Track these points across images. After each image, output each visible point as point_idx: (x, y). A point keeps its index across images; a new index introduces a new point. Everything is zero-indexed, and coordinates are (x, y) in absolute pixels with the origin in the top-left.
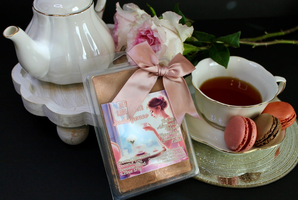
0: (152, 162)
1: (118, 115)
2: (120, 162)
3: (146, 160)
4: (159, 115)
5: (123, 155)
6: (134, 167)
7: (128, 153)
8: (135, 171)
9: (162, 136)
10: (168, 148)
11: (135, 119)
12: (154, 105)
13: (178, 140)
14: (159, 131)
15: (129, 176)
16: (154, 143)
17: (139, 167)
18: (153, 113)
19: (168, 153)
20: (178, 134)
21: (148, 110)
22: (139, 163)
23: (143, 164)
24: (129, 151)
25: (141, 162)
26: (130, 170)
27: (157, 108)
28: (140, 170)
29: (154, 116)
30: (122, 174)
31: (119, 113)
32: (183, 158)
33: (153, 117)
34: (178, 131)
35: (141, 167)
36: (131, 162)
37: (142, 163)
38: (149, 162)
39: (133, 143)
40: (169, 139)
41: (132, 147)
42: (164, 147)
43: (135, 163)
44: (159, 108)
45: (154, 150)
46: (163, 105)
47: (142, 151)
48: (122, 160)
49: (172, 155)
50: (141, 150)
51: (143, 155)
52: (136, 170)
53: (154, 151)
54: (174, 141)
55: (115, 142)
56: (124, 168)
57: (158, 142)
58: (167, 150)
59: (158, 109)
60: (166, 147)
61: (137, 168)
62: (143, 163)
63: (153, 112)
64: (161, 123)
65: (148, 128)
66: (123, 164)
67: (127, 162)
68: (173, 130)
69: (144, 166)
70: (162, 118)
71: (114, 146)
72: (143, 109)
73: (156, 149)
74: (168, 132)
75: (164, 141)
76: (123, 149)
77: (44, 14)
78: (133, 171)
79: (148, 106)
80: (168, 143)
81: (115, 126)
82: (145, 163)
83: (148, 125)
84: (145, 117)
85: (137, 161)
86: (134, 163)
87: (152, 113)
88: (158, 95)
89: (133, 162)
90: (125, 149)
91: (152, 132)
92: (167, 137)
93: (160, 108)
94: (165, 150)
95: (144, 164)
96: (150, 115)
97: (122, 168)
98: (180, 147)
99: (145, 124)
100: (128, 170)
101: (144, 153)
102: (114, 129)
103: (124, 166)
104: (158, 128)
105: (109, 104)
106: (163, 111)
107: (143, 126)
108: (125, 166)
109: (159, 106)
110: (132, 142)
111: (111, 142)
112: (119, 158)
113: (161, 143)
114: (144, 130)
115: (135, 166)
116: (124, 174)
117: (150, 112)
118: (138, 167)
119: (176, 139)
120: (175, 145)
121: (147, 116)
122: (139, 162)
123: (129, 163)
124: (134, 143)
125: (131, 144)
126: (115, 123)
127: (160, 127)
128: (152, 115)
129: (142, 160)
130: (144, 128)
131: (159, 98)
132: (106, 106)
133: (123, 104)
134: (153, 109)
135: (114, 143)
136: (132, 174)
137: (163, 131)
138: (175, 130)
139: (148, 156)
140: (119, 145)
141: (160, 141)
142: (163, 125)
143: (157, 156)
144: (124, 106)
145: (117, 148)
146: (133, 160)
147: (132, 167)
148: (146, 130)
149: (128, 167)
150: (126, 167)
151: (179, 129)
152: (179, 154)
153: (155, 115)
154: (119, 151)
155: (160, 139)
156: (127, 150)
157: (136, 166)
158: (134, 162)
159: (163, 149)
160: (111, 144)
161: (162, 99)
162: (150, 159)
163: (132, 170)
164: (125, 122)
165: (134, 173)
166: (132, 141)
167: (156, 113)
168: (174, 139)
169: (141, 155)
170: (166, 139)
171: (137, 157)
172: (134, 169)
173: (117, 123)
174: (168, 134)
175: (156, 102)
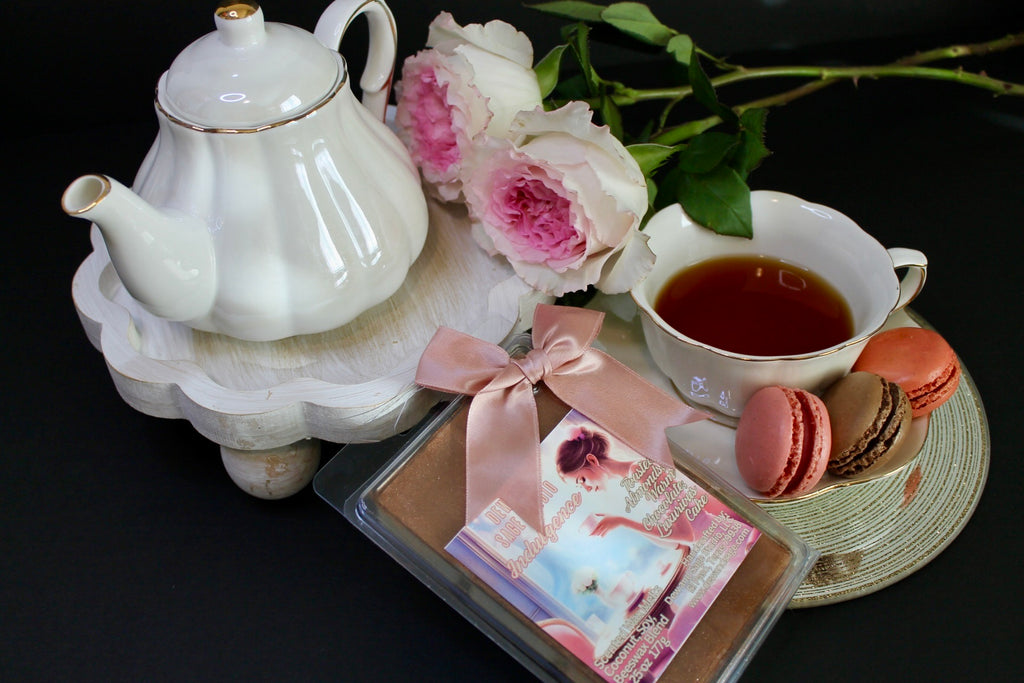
0: (680, 602)
1: (506, 545)
2: (600, 661)
3: (661, 609)
4: (605, 475)
5: (595, 637)
6: (645, 647)
7: (601, 623)
8: (656, 656)
9: (653, 523)
10: (691, 540)
11: (556, 526)
12: (574, 462)
13: (699, 504)
14: (636, 515)
15: (652, 679)
16: (647, 553)
17: (659, 638)
18: (588, 482)
19: (700, 553)
20: (686, 491)
21: (570, 485)
22: (649, 628)
23: (662, 623)
24: (603, 615)
25: (651, 621)
26: (641, 661)
27: (587, 464)
28: (668, 644)
31: (504, 538)
32: (746, 538)
33: (593, 491)
34: (682, 484)
35: (663, 634)
36: (628, 641)
37: (656, 623)
38: (672, 608)
39: (595, 588)
40: (675, 519)
41: (601, 598)
42: (679, 547)
43: (640, 635)
44: (593, 461)
45: (661, 571)
46: (595, 448)
47: (634, 595)
48: (601, 649)
49: (714, 551)
50: (628, 592)
51: (643, 601)
52: (656, 652)
53: (664, 573)
54: (691, 515)
55: (550, 617)
56: (622, 667)
57: (655, 544)
58: (692, 547)
59: (591, 463)
60: (684, 543)
61: (655, 645)
62: (659, 620)
63: (584, 480)
64: (624, 492)
65: (605, 525)
66: (611, 660)
67: (619, 646)
68: (666, 490)
69: (668, 626)
70: (618, 478)
71: (553, 629)
72: (555, 490)
73: (666, 564)
74: (659, 503)
75: (666, 530)
76: (583, 621)
77: (190, 127)
78: (651, 658)
79: (562, 474)
80: (681, 530)
81: (517, 576)
82: (663, 617)
83: (599, 519)
84: (575, 503)
85: (641, 626)
86: (636, 638)
87: (583, 484)
88: (563, 432)
89: (633, 637)
90: (587, 616)
91: (621, 528)
92: (665, 516)
93: (595, 458)
94: (688, 550)
95: (664, 620)
96: (583, 491)
97: (618, 672)
98: (716, 518)
99: (590, 520)
100: (638, 666)
101: (642, 596)
102: (521, 587)
103: (617, 662)
104: (628, 510)
105: (463, 534)
106: (606, 461)
107: (587, 530)
108: (619, 660)
109: (590, 456)
110: (593, 587)
111: (539, 623)
112: (590, 651)
113: (665, 540)
114: (598, 538)
115: (647, 644)
117: (579, 485)
118: (656, 639)
119: (692, 504)
120: (702, 521)
121: (578, 498)
122: (646, 625)
123: (625, 644)
124: (600, 587)
125: (591, 595)
126: (514, 570)
127: (632, 501)
128: (589, 488)
129: (652, 615)
130: (593, 534)
131: (576, 438)
132: (459, 542)
133: (497, 508)
134: (581, 472)
135: (549, 621)
136: (653, 668)
137: (646, 508)
138: (670, 486)
139: (657, 595)
140: (565, 616)
141: (657, 538)
142: (634, 495)
143: (678, 582)
144: (503, 512)
145: (565, 627)
146: (629, 632)
147: (642, 651)
148: (603, 535)
149: (630, 656)
150: (626, 662)
151: (680, 477)
152: (728, 537)
153: (597, 483)
154: (575, 630)
155: (655, 531)
156: (594, 616)
157: (648, 640)
158: (637, 635)
159: (680, 552)
160: (546, 629)
161: (582, 436)
162: (669, 600)
163: (647, 660)
164: (536, 551)
165: (656, 664)
166: (589, 584)
167: (593, 476)
168: (686, 508)
169: (640, 606)
170: (667, 522)
171: (633, 617)
172: (650, 652)
173: (518, 564)
174: (662, 507)
175: (574, 452)
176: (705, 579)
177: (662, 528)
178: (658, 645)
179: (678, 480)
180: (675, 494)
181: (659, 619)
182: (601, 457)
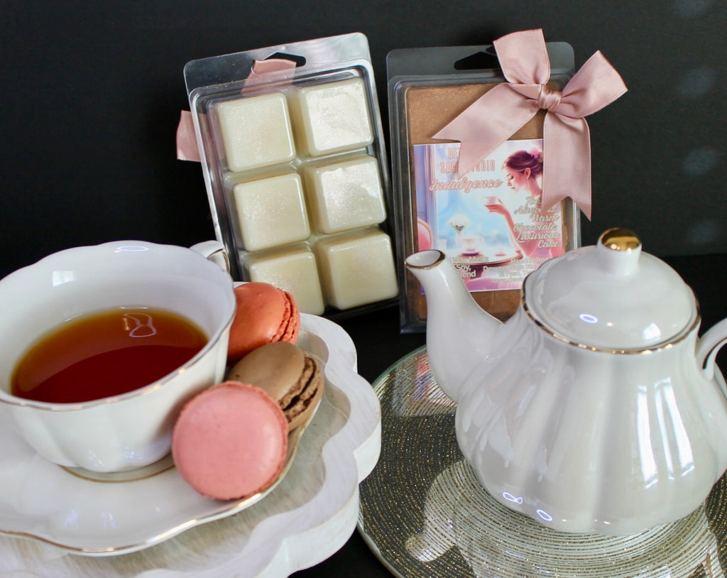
0: (488, 274)
1: (443, 171)
3: (478, 269)
7: (445, 246)
9: (520, 230)
10: (528, 255)
11: (474, 186)
12: (518, 165)
13: (551, 244)
14: (516, 219)
16: (501, 239)
18: (512, 181)
19: (524, 264)
20: (553, 232)
22: (463, 270)
23: (471, 274)
25: (467, 269)
27: (523, 172)
29: (512, 187)
31: (445, 168)
33: (509, 187)
34: (556, 227)
37: (468, 271)
38: (483, 273)
39: (460, 230)
40: (532, 238)
41: (457, 237)
42: (519, 252)
44: (527, 174)
45: (498, 253)
46: (535, 169)
47: (474, 250)
50: (472, 247)
51: (474, 257)
53: (497, 255)
54: (541, 244)
55: (426, 221)
57: (510, 239)
58: (524, 258)
59: (525, 173)
60: (523, 253)
63: (512, 178)
64: (524, 203)
65: (494, 207)
68: (545, 222)
69: (472, 278)
70: (529, 194)
71: (422, 227)
72: (493, 168)
73: (504, 252)
74: (534, 224)
75: (522, 239)
79: (505, 165)
80: (529, 246)
81: (432, 190)
82: (475, 271)
83: (497, 203)
84: (495, 185)
85: (461, 266)
87: (509, 179)
88: (529, 146)
90: (442, 238)
92: (529, 232)
93: (529, 173)
94: (520, 257)
95: (473, 274)
96: (506, 182)
99: (492, 199)
101: (476, 255)
102: (428, 197)
104: (516, 212)
105: (429, 147)
106: (533, 180)
107: (486, 202)
109: (528, 170)
110: (459, 228)
111: (419, 219)
113: (516, 242)
114: (487, 210)
117: (507, 178)
119: (548, 240)
120: (544, 252)
121: (499, 183)
122: (463, 268)
124: (463, 231)
125: (455, 231)
126: (434, 186)
127: (520, 211)
128: (510, 184)
129: (471, 267)
130: (487, 206)
131: (532, 154)
132: (423, 148)
133: (457, 151)
134: (515, 173)
135: (424, 222)
137: (525, 220)
138: (549, 222)
139: (484, 261)
141: (514, 238)
142: (527, 208)
143: (499, 266)
145: (428, 232)
148: (490, 211)
153: (516, 186)
155: (516, 234)
156: (445, 241)
159: (517, 255)
160: (418, 224)
161: (536, 157)
162: (485, 268)
164: (452, 187)
166: (460, 226)
167: (519, 181)
169: (470, 257)
170: (527, 236)
171: (461, 258)
173: (438, 185)
174: (533, 227)
175: (524, 161)
176: (513, 277)
177: (521, 236)
179: (555, 223)
180: (547, 228)
181: (472, 271)
182: (533, 176)
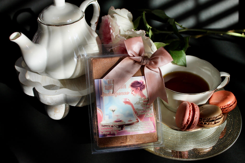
1: (106, 89)
2: (101, 124)
3: (121, 126)
4: (138, 94)
7: (108, 118)
8: (111, 133)
10: (141, 121)
11: (118, 94)
12: (135, 86)
13: (150, 116)
15: (107, 136)
16: (130, 115)
17: (115, 131)
18: (133, 92)
19: (140, 124)
21: (129, 89)
23: (119, 129)
25: (117, 127)
26: (108, 131)
28: (116, 133)
30: (101, 134)
31: (107, 88)
32: (152, 130)
34: (151, 109)
35: (117, 131)
36: (109, 126)
37: (118, 128)
38: (124, 128)
39: (113, 112)
41: (113, 114)
43: (113, 127)
44: (139, 89)
46: (142, 87)
47: (119, 119)
48: (103, 122)
49: (143, 126)
51: (120, 122)
52: (112, 133)
53: (129, 121)
55: (100, 109)
56: (103, 129)
57: (133, 115)
59: (138, 89)
60: (139, 119)
62: (119, 128)
63: (133, 91)
64: (138, 100)
67: (107, 125)
70: (140, 97)
72: (125, 88)
73: (131, 120)
74: (142, 108)
75: (138, 114)
76: (105, 115)
78: (110, 133)
79: (130, 86)
81: (102, 96)
83: (128, 101)
84: (127, 94)
85: (114, 126)
86: (111, 127)
89: (111, 126)
90: (107, 115)
92: (141, 112)
94: (138, 121)
95: (120, 129)
96: (131, 93)
98: (150, 121)
100: (106, 131)
102: (101, 99)
103: (103, 127)
105: (101, 80)
106: (141, 91)
107: (123, 100)
109: (139, 88)
111: (97, 108)
112: (101, 121)
113: (136, 116)
114: (124, 104)
116: (103, 134)
117: (131, 91)
118: (115, 130)
119: (148, 114)
120: (147, 119)
122: (116, 126)
123: (108, 126)
125: (112, 112)
127: (137, 103)
128: (132, 93)
130: (124, 102)
132: (98, 81)
133: (111, 81)
134: (134, 89)
136: (108, 134)
137: (139, 107)
138: (148, 107)
139: (124, 123)
140: (103, 112)
141: (135, 114)
142: (139, 102)
143: (130, 125)
144: (112, 83)
145: (101, 113)
146: (111, 124)
148: (125, 104)
149: (107, 129)
150: (105, 129)
152: (148, 127)
153: (135, 94)
154: (102, 115)
155: (136, 112)
156: (108, 116)
157: (113, 129)
159: (136, 120)
161: (142, 83)
162: (124, 126)
164: (110, 95)
165: (110, 134)
166: (113, 110)
169: (118, 122)
171: (115, 123)
172: (111, 131)
173: (104, 94)
174: (142, 110)
175: (137, 84)
176: (135, 129)
177: (138, 113)
178: (114, 132)
182: (141, 90)
